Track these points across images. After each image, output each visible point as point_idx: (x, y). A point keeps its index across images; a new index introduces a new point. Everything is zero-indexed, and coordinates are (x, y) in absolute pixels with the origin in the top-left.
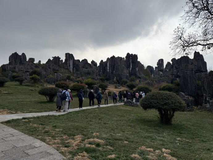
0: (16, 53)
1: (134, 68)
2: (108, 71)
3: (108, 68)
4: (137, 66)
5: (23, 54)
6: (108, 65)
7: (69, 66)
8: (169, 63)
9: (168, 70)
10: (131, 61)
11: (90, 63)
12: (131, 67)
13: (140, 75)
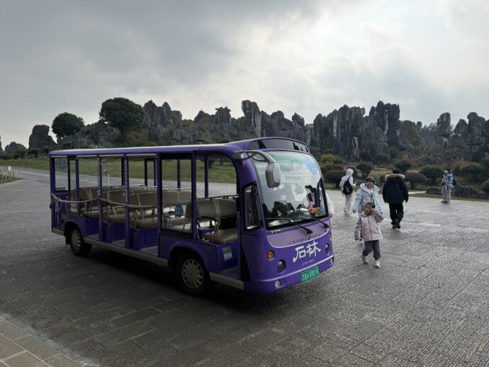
0: (151, 102)
1: (394, 131)
2: (335, 135)
3: (335, 131)
4: (398, 127)
5: (166, 104)
6: (335, 124)
7: (255, 126)
8: (462, 122)
9: (460, 135)
10: (387, 116)
11: (290, 119)
12: (387, 128)
13: (404, 143)
